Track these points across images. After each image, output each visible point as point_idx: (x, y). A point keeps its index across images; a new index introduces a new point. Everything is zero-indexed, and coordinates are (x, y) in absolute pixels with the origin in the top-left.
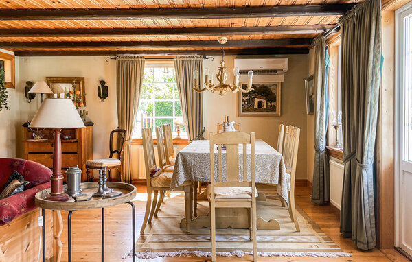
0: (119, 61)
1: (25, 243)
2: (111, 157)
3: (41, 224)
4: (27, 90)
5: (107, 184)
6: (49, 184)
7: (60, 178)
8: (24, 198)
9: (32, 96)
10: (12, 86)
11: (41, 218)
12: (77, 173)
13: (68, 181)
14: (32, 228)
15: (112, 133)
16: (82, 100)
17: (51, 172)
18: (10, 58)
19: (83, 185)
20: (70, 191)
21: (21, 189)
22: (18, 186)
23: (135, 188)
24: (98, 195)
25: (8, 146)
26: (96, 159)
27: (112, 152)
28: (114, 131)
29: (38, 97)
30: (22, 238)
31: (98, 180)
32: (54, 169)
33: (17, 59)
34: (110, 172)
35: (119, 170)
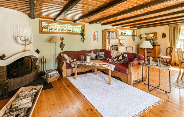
0: (170, 27)
1: (138, 72)
2: (167, 55)
3: (142, 69)
4: (140, 37)
5: (161, 63)
6: (144, 60)
7: (146, 59)
8: (138, 62)
9: (141, 38)
10: (136, 36)
11: (142, 67)
12: (151, 59)
13: (149, 60)
14: (139, 69)
15: (167, 48)
16: (156, 39)
17: (144, 57)
18: (136, 30)
19: (154, 62)
20: (149, 63)
21: (137, 60)
22: (136, 59)
23: (171, 66)
24: (157, 65)
25: (135, 50)
26: (161, 56)
27: (167, 54)
28: (168, 48)
29: (143, 38)
30: (137, 71)
31: (157, 61)
32: (145, 56)
33: (138, 29)
34: (166, 60)
35: (170, 60)
